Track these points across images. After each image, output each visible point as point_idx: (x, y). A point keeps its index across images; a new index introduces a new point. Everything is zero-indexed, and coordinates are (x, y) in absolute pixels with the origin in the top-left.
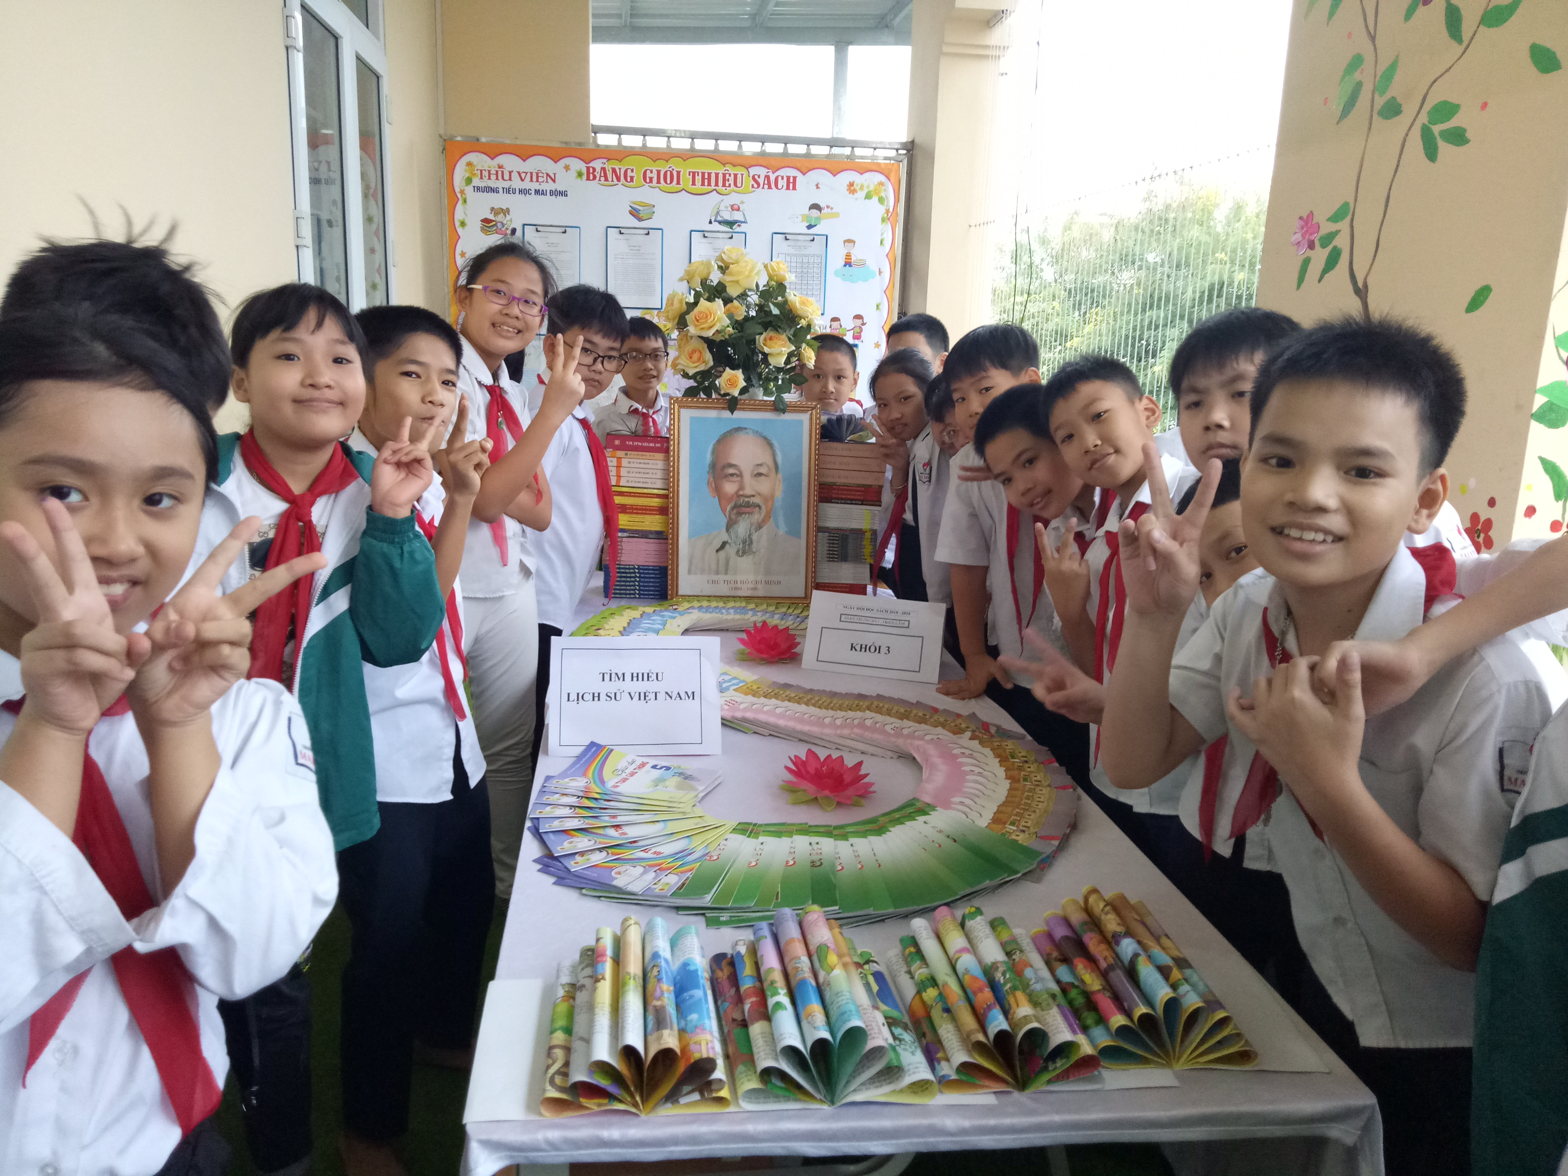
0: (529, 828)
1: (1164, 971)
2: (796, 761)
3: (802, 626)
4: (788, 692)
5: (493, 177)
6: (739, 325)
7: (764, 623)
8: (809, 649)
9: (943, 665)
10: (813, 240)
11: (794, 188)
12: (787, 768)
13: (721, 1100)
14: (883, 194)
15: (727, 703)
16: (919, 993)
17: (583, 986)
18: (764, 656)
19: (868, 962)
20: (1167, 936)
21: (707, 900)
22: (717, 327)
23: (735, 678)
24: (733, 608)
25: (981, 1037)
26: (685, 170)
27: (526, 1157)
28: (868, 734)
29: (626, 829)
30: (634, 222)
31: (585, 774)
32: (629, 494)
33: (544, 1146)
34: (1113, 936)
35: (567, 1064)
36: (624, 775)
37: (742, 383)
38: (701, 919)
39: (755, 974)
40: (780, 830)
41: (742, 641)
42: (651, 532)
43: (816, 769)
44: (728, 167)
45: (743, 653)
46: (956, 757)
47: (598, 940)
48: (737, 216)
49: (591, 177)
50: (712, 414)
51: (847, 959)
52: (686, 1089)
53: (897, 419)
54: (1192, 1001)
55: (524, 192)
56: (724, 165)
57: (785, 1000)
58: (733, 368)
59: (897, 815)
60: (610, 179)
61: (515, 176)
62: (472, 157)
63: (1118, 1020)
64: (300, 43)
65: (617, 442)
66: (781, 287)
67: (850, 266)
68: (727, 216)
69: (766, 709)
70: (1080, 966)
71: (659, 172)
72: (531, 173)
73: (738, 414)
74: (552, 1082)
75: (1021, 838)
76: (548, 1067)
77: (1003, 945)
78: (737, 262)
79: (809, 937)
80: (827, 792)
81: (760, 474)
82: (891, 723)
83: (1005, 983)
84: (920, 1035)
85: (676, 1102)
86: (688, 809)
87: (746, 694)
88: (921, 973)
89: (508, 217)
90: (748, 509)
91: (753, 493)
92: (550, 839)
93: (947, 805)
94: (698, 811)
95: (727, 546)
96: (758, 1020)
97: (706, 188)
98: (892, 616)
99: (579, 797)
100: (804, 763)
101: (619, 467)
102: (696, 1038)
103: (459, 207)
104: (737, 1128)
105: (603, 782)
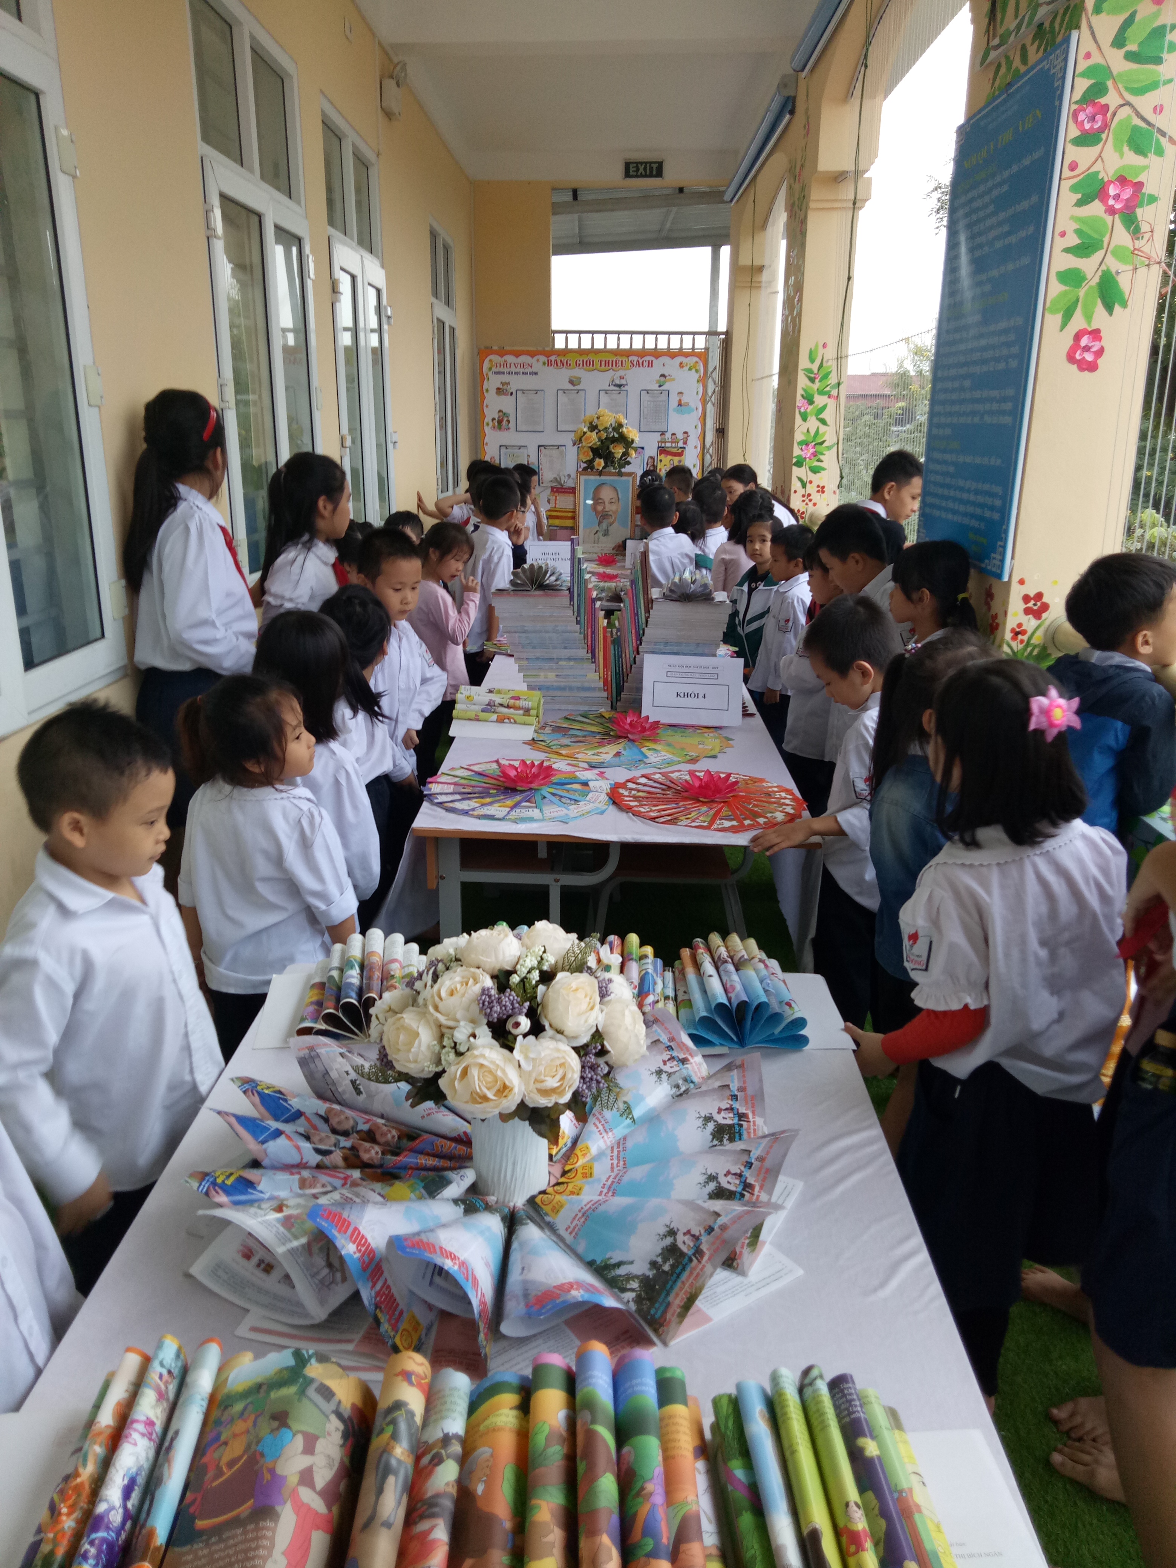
10: (661, 393)
11: (652, 366)
14: (697, 368)
22: (595, 442)
26: (596, 359)
30: (571, 387)
32: (560, 511)
37: (603, 464)
42: (568, 527)
48: (623, 382)
49: (550, 365)
55: (517, 373)
56: (616, 355)
60: (559, 366)
61: (512, 365)
62: (492, 357)
65: (555, 490)
66: (620, 425)
67: (681, 406)
68: (618, 382)
71: (583, 361)
73: (602, 478)
81: (612, 503)
89: (509, 387)
90: (607, 517)
91: (610, 510)
95: (599, 532)
97: (607, 368)
101: (556, 500)
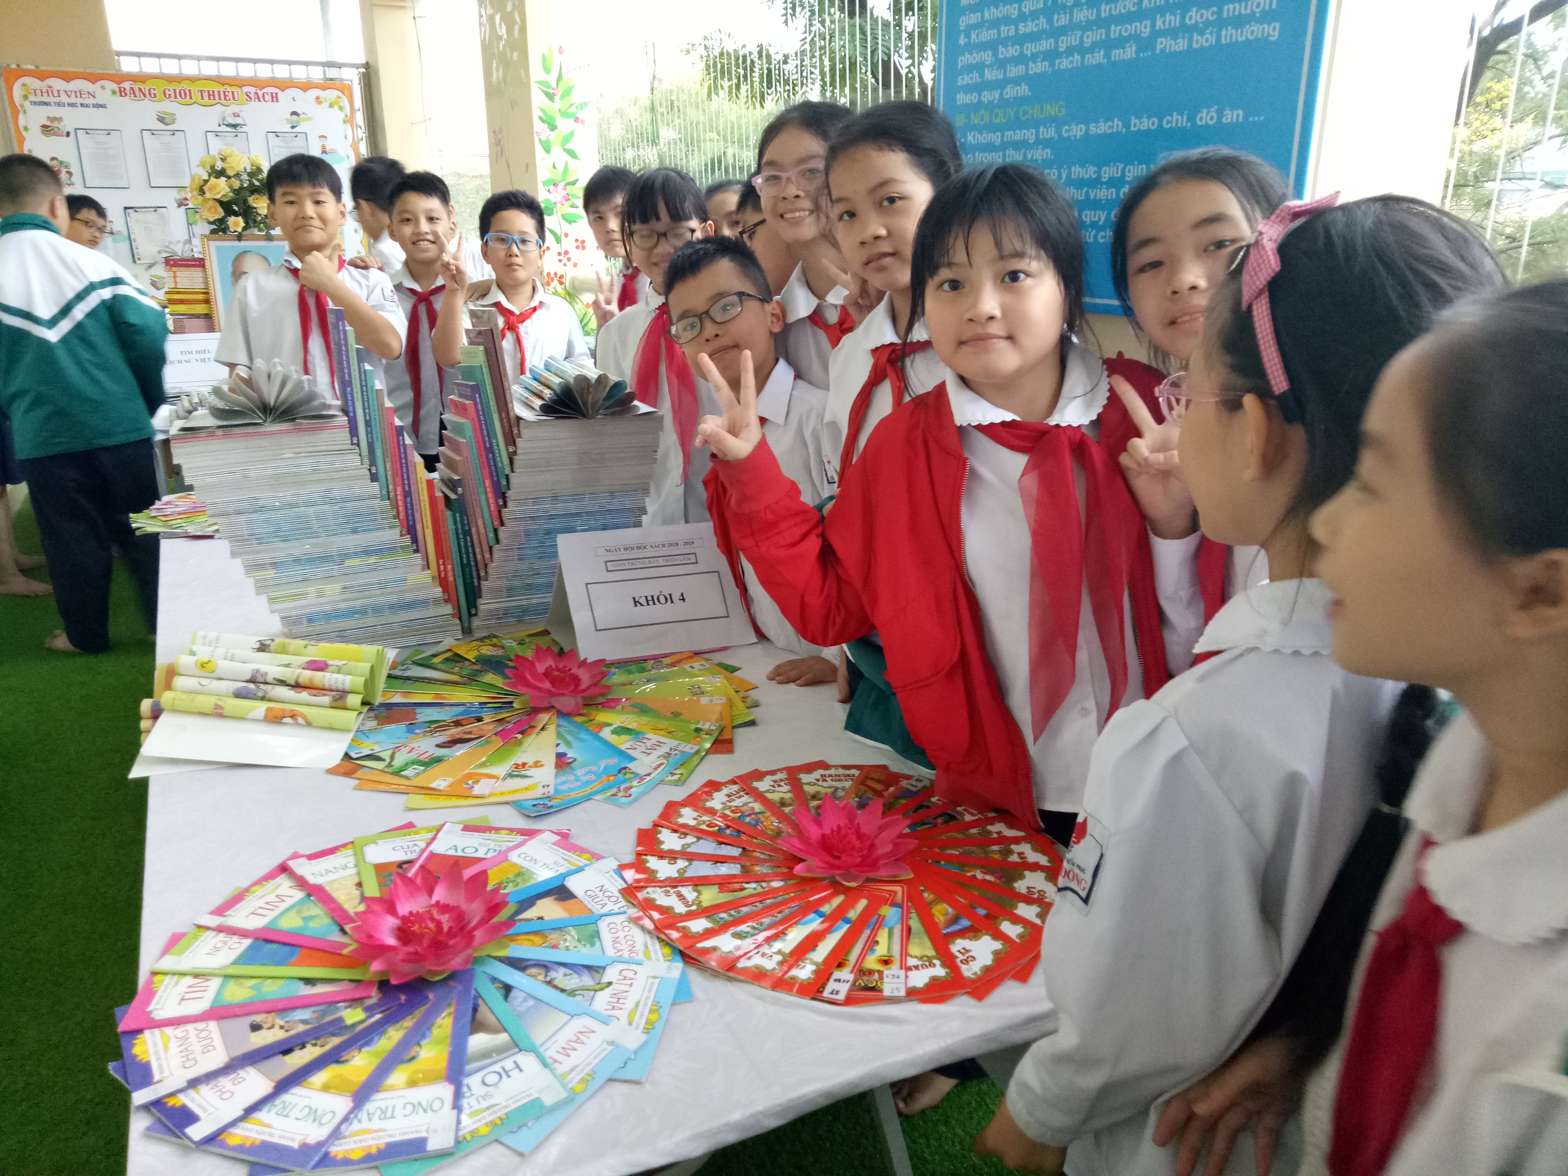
5: (45, 94)
6: (235, 191)
10: (297, 136)
11: (277, 101)
22: (223, 193)
26: (195, 89)
30: (161, 126)
37: (243, 225)
42: (199, 314)
44: (226, 87)
48: (238, 121)
49: (123, 94)
50: (229, 243)
55: (72, 105)
56: (223, 85)
58: (236, 216)
60: (138, 95)
61: (62, 93)
62: (26, 80)
67: (326, 153)
68: (232, 120)
71: (174, 90)
72: (75, 92)
73: (243, 243)
78: (231, 156)
89: (62, 124)
97: (213, 102)
101: (175, 277)
103: (21, 116)
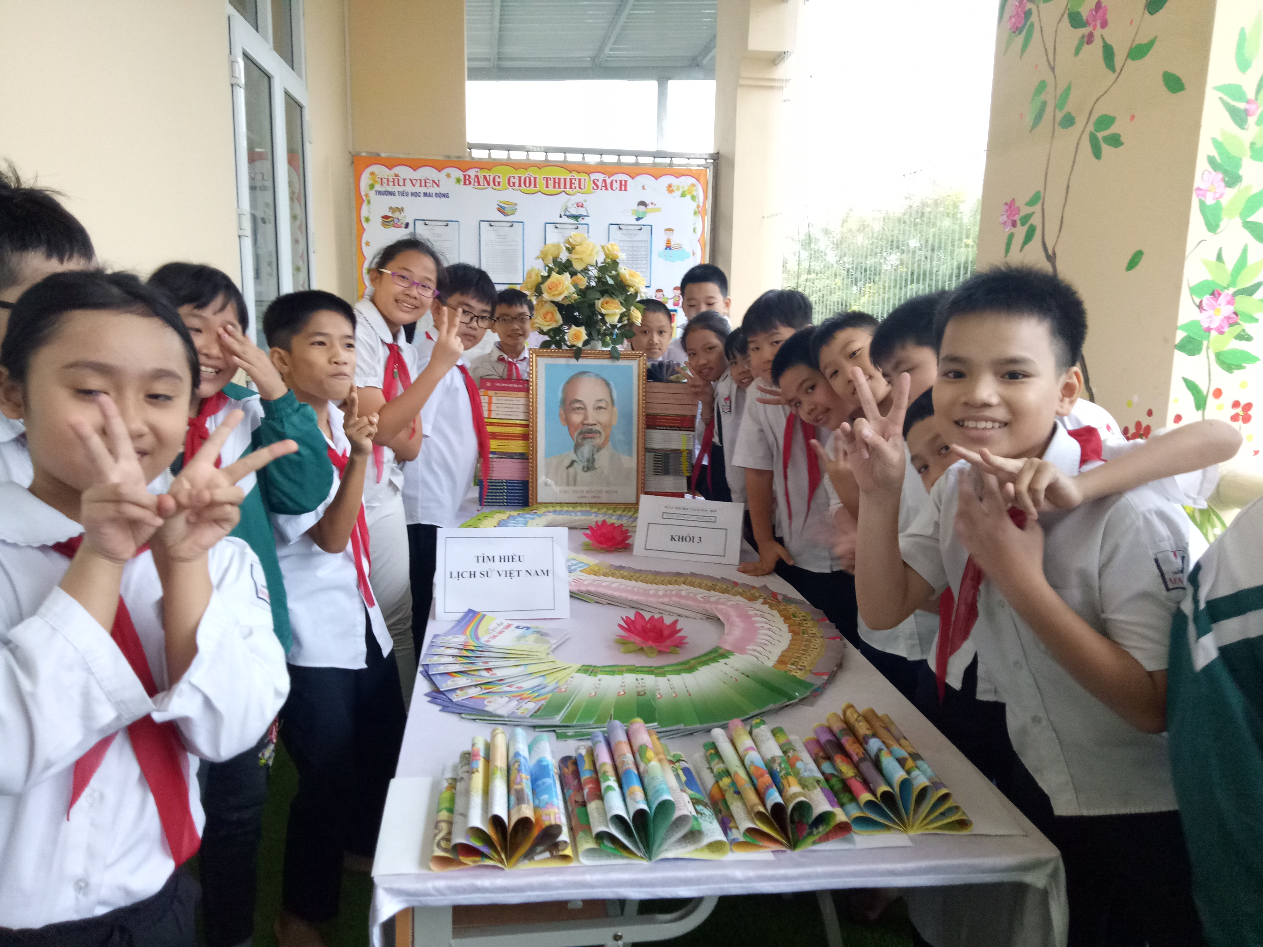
0: (421, 672)
1: (901, 762)
2: (627, 620)
3: (634, 525)
4: (622, 572)
5: (391, 183)
6: (583, 293)
7: (604, 522)
8: (638, 541)
9: (743, 552)
10: (640, 229)
11: (626, 190)
12: (620, 626)
13: (566, 857)
14: (694, 193)
15: (575, 580)
16: (717, 782)
17: (462, 778)
18: (604, 546)
19: (678, 761)
20: (905, 738)
21: (557, 719)
22: (566, 294)
23: (581, 562)
24: (579, 511)
25: (762, 809)
26: (540, 176)
27: (420, 901)
28: (683, 601)
29: (495, 671)
30: (501, 217)
31: (464, 633)
32: (498, 425)
33: (433, 892)
34: (864, 738)
35: (450, 833)
36: (494, 633)
37: (585, 337)
38: (553, 734)
39: (592, 769)
40: (613, 670)
41: (586, 535)
42: (515, 454)
43: (643, 626)
44: (574, 174)
45: (587, 545)
46: (750, 617)
47: (473, 745)
48: (582, 211)
49: (467, 182)
50: (562, 361)
51: (662, 756)
52: (539, 849)
53: (705, 364)
54: (921, 780)
56: (570, 172)
57: (615, 785)
58: (577, 325)
59: (704, 659)
60: (482, 184)
61: (408, 182)
62: (375, 168)
63: (866, 796)
64: (242, 80)
65: (488, 384)
66: (615, 263)
67: (670, 249)
68: (574, 211)
69: (604, 584)
70: (839, 760)
71: (520, 178)
72: (421, 180)
73: (582, 361)
74: (438, 845)
75: (799, 674)
76: (436, 835)
77: (781, 747)
78: (580, 244)
79: (633, 740)
80: (650, 643)
81: (600, 408)
82: (700, 593)
83: (780, 771)
84: (717, 812)
85: (533, 858)
86: (543, 656)
87: (589, 574)
88: (718, 767)
89: (402, 214)
90: (591, 435)
91: (595, 422)
92: (437, 680)
93: (743, 651)
94: (551, 657)
95: (575, 464)
96: (593, 800)
97: (557, 190)
98: (703, 514)
99: (459, 649)
100: (633, 622)
101: (490, 403)
102: (547, 811)
103: (365, 207)
104: (579, 878)
105: (477, 638)
